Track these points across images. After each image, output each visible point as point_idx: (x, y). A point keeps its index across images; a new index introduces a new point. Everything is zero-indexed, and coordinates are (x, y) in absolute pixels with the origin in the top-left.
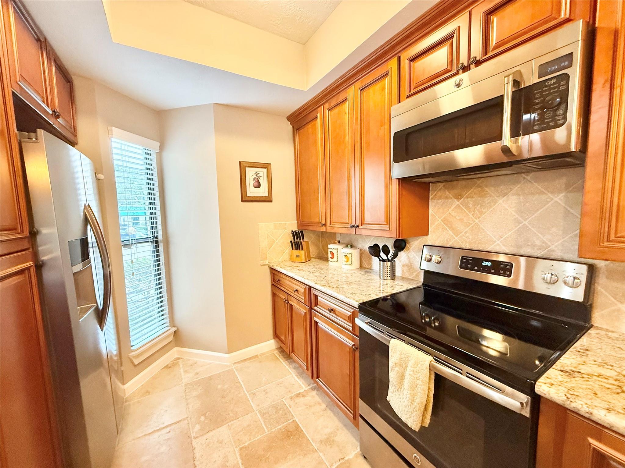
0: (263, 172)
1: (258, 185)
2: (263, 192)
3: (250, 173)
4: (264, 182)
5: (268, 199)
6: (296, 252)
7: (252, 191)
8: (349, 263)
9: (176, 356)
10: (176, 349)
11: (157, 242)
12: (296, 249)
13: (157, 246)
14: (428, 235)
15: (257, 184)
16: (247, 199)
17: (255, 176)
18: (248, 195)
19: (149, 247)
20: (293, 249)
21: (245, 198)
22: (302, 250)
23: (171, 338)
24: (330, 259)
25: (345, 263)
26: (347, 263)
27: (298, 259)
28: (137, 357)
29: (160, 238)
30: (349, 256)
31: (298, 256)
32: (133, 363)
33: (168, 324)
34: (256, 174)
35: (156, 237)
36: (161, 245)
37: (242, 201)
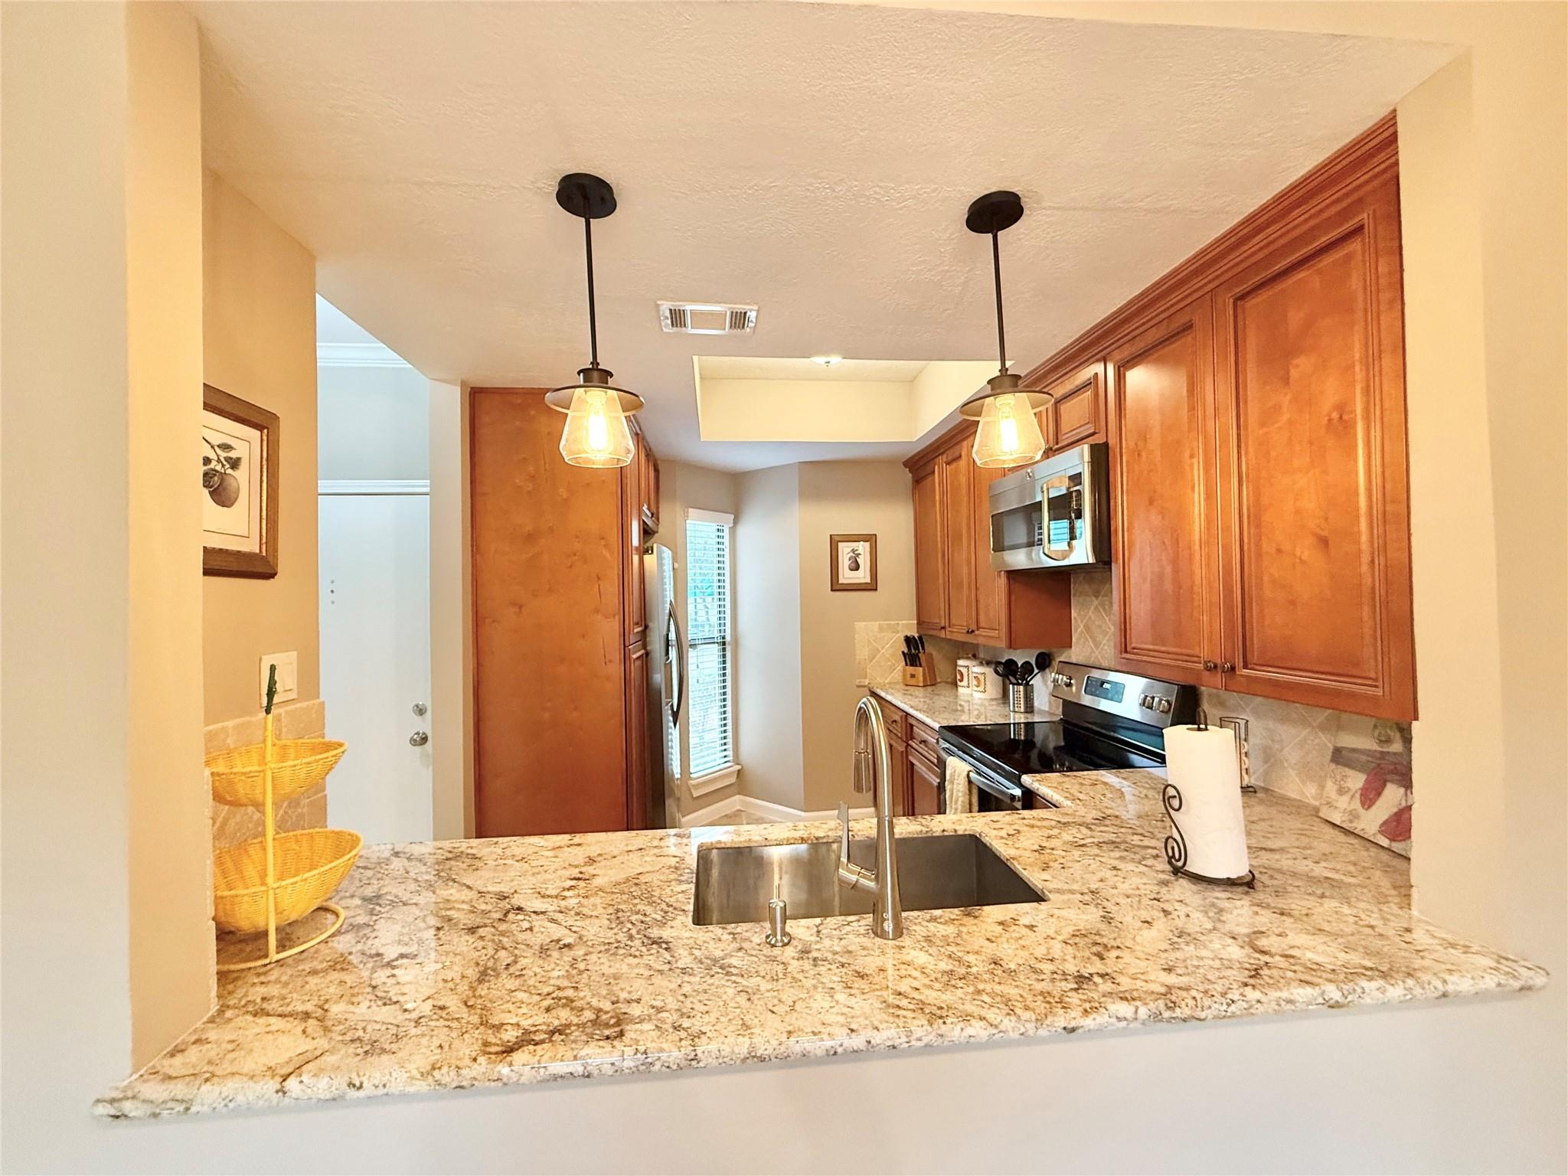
0: (863, 548)
1: (856, 567)
2: (862, 576)
3: (845, 548)
4: (864, 561)
5: (872, 587)
6: (910, 669)
7: (846, 576)
8: (981, 688)
9: (738, 808)
10: (738, 797)
11: (724, 644)
12: (912, 665)
13: (724, 650)
14: (1071, 647)
15: (854, 565)
16: (838, 587)
17: (851, 554)
18: (840, 582)
19: (715, 649)
20: (906, 665)
21: (836, 586)
22: (921, 666)
23: (733, 780)
24: (959, 683)
25: (976, 689)
26: (978, 689)
27: (913, 681)
28: (698, 786)
29: (728, 638)
30: (982, 678)
31: (913, 676)
32: (691, 794)
33: (731, 758)
34: (853, 551)
35: (724, 638)
36: (728, 648)
37: (832, 590)
